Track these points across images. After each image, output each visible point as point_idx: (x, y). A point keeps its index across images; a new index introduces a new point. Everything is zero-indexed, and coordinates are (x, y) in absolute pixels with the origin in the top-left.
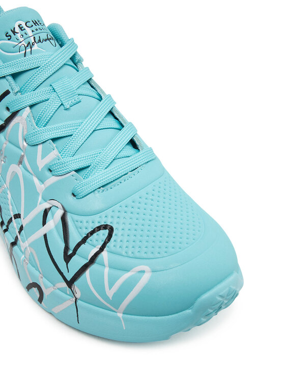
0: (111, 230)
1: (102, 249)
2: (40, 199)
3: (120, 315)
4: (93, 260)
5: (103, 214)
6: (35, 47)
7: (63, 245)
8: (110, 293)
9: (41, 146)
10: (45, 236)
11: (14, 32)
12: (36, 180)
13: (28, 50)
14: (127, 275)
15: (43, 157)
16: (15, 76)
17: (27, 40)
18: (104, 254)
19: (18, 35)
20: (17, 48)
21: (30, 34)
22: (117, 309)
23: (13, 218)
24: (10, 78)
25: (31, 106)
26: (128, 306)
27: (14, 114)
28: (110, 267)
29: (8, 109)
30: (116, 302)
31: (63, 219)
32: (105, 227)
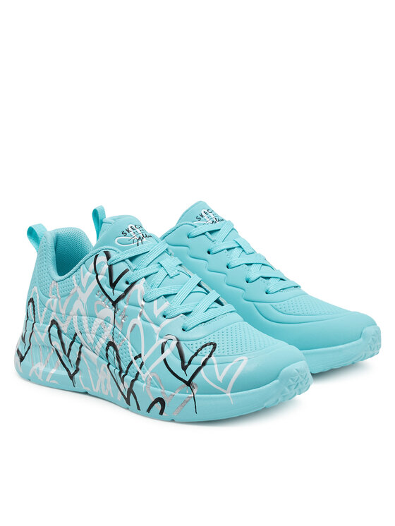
0: (215, 345)
1: (210, 356)
2: (157, 337)
3: (229, 395)
4: (204, 364)
5: (207, 338)
6: (144, 240)
7: (180, 362)
8: (220, 379)
9: (156, 301)
10: (165, 360)
11: (128, 231)
12: (154, 326)
13: (140, 242)
14: (230, 365)
15: (158, 307)
16: (132, 259)
17: (138, 236)
18: (213, 358)
19: (132, 233)
20: (131, 241)
21: (140, 232)
22: (226, 390)
23: (134, 361)
24: (128, 261)
25: (146, 277)
26: (236, 380)
27: (133, 284)
28: (218, 364)
29: (127, 283)
30: (224, 385)
31: (178, 345)
32: (211, 344)
